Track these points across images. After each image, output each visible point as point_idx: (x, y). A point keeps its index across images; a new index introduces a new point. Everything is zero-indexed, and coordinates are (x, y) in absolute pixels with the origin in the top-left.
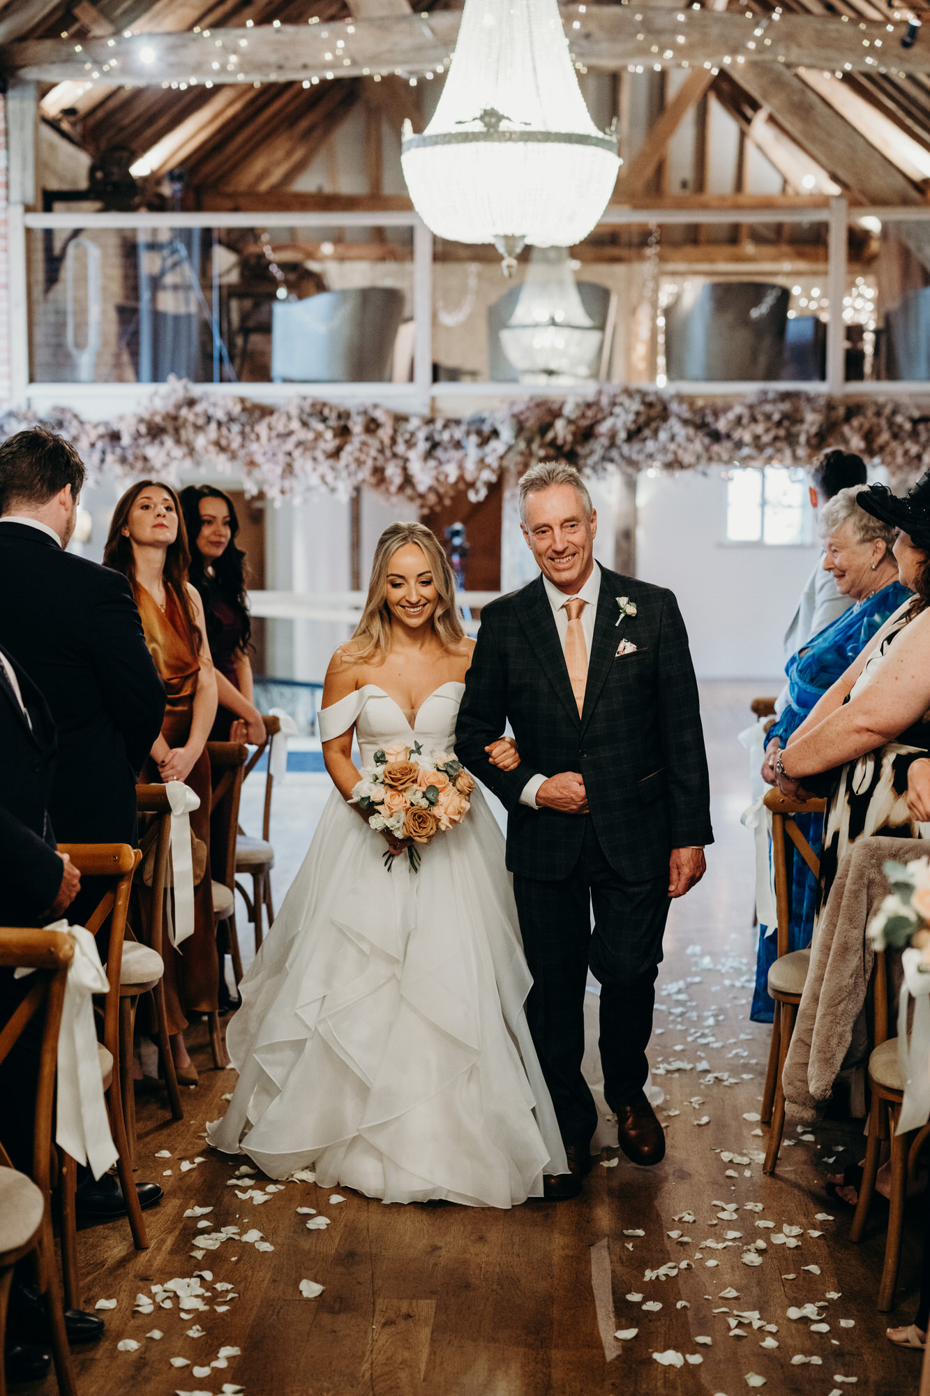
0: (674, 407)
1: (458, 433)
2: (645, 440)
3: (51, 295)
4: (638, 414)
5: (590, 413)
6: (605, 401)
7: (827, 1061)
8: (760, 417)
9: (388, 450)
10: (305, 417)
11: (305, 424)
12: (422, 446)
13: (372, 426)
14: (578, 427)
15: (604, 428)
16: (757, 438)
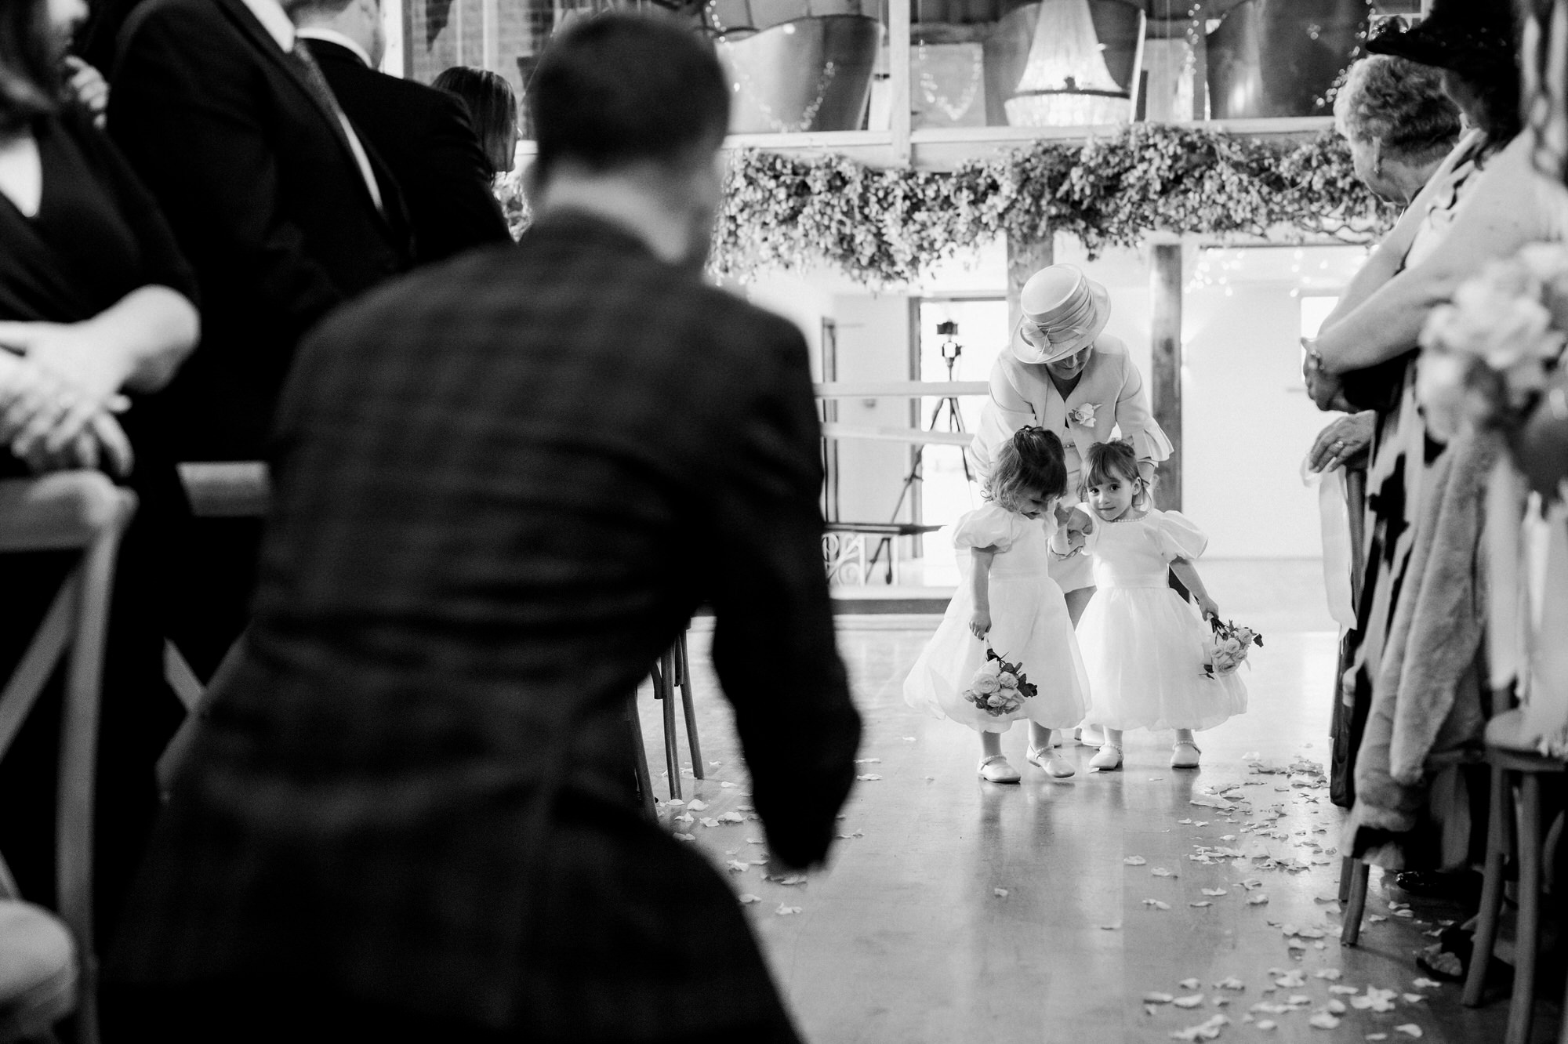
0: (1222, 148)
1: (946, 188)
2: (1186, 191)
3: (436, 44)
4: (1176, 158)
5: (1114, 160)
6: (1133, 143)
7: (1417, 727)
8: (1334, 158)
9: (858, 212)
10: (751, 172)
11: (751, 182)
12: (901, 206)
13: (837, 182)
14: (1099, 177)
15: (1131, 178)
16: (1330, 183)
